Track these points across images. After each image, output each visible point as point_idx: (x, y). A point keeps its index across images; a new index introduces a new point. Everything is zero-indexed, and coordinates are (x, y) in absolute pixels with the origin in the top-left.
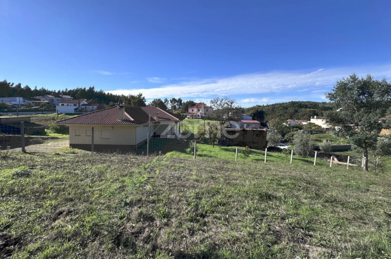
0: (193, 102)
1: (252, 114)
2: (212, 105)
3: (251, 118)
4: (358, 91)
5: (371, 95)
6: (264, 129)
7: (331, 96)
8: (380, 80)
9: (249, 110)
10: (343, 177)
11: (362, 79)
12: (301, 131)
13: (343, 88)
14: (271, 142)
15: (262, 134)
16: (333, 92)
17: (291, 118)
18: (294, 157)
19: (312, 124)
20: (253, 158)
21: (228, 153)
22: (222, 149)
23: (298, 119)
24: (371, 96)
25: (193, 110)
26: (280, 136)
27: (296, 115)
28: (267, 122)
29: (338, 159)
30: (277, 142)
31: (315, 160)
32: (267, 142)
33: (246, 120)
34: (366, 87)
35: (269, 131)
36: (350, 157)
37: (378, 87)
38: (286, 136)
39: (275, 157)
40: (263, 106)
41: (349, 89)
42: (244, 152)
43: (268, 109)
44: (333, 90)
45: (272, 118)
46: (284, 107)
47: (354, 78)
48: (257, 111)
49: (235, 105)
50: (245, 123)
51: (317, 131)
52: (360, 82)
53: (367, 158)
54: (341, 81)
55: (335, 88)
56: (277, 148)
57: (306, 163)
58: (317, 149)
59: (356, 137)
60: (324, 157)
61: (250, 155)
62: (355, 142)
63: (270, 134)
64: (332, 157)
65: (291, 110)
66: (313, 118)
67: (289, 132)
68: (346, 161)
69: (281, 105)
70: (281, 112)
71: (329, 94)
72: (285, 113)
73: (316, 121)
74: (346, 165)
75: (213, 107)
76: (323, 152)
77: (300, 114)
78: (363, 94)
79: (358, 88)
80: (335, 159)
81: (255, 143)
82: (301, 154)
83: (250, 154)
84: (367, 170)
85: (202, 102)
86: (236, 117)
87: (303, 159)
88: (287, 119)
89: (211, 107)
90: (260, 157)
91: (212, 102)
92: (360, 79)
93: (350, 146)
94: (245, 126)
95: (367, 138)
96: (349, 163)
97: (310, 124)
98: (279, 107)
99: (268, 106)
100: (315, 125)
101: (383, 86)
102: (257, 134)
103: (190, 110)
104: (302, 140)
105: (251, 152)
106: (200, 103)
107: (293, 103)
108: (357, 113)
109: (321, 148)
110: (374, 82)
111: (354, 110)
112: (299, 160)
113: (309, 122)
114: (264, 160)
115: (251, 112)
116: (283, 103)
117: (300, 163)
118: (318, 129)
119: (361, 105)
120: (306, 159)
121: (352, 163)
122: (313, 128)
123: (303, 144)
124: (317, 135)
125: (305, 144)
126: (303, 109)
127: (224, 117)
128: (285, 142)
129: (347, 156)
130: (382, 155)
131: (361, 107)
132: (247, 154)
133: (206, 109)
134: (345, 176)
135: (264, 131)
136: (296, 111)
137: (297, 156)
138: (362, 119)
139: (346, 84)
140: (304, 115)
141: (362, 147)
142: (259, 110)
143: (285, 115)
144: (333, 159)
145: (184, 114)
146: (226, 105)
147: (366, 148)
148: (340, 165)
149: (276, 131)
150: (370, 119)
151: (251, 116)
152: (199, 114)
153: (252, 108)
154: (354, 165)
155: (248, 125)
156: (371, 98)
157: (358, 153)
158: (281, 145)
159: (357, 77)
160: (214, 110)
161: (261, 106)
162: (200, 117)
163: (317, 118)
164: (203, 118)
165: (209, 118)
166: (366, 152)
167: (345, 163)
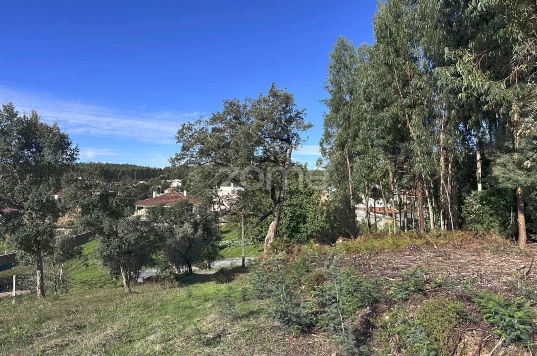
4: (19, 139)
5: (40, 149)
8: (51, 125)
11: (25, 117)
24: (40, 151)
34: (31, 133)
36: (16, 278)
37: (49, 136)
52: (21, 121)
53: (42, 273)
59: (20, 233)
62: (20, 243)
68: (11, 289)
78: (28, 146)
79: (20, 133)
84: (44, 295)
92: (21, 115)
93: (15, 255)
95: (38, 234)
96: (16, 289)
101: (54, 135)
108: (20, 185)
110: (42, 125)
111: (14, 177)
119: (26, 168)
121: (21, 289)
129: (12, 277)
130: (64, 261)
131: (28, 172)
138: (30, 197)
141: (33, 252)
147: (38, 253)
150: (41, 195)
154: (23, 292)
156: (40, 155)
157: (27, 265)
159: (15, 110)
166: (40, 261)
167: (7, 294)
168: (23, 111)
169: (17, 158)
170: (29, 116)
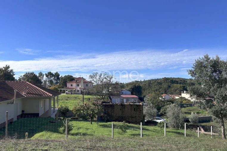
0: (71, 76)
1: (130, 88)
2: (91, 79)
3: (130, 93)
4: (211, 69)
5: (220, 72)
6: (141, 104)
7: (192, 73)
8: (225, 61)
9: (128, 85)
10: (206, 146)
11: (213, 59)
12: (172, 105)
13: (200, 66)
14: (148, 116)
15: (139, 108)
16: (193, 69)
17: (166, 93)
18: (168, 130)
19: (184, 98)
20: (131, 133)
21: (106, 129)
22: (101, 125)
23: (172, 94)
24: (221, 73)
25: (72, 85)
26: (155, 110)
27: (169, 90)
28: (144, 96)
29: (204, 129)
30: (153, 116)
31: (185, 131)
32: (144, 116)
33: (126, 94)
34: (216, 65)
35: (145, 105)
36: (212, 127)
37: (224, 66)
38: (162, 110)
39: (151, 131)
40: (141, 82)
41: (205, 67)
42: (121, 127)
43: (145, 85)
44: (193, 68)
45: (149, 93)
46: (158, 83)
47: (207, 58)
48: (135, 86)
49: (114, 81)
50: (124, 98)
51: (188, 105)
52: (211, 61)
53: (224, 127)
54: (198, 60)
55: (194, 66)
56: (154, 121)
57: (178, 135)
58: (187, 121)
59: (213, 109)
60: (193, 129)
61: (128, 131)
62: (214, 113)
63: (146, 108)
64: (198, 128)
65: (165, 86)
66: (183, 93)
67: (164, 106)
68: (210, 131)
69: (156, 81)
70: (157, 87)
71: (191, 71)
72: (160, 88)
73: (186, 95)
74: (210, 135)
75: (93, 82)
76: (191, 123)
77: (172, 89)
78: (215, 71)
79: (211, 66)
80: (202, 129)
81: (133, 117)
82: (174, 127)
83: (127, 129)
84: (225, 138)
85: (81, 77)
86: (116, 92)
87: (176, 131)
88: (162, 94)
89: (90, 82)
90: (137, 132)
91: (91, 77)
92: (211, 59)
93: (211, 117)
94: (125, 100)
95: (222, 110)
96: (212, 132)
97: (182, 98)
98: (154, 83)
99: (145, 81)
100: (186, 99)
102: (135, 108)
103: (69, 85)
104: (174, 114)
105: (128, 128)
106: (80, 78)
107: (166, 79)
108: (212, 88)
109: (190, 120)
110: (221, 61)
111: (210, 85)
112: (173, 132)
113: (180, 96)
114: (140, 135)
115: (130, 87)
116: (158, 79)
117: (173, 136)
118: (188, 102)
119: (215, 81)
120: (178, 131)
121: (214, 132)
122: (184, 102)
123: (176, 117)
124: (187, 108)
125: (177, 117)
126: (175, 85)
127: (104, 92)
128: (161, 116)
129: (210, 126)
131: (215, 83)
132: (124, 129)
133: (85, 84)
134: (208, 145)
135: (140, 105)
136: (169, 87)
137: (171, 129)
138: (217, 93)
139: (201, 63)
140: (176, 90)
141: (220, 118)
142: (137, 85)
143: (161, 90)
144: (200, 129)
145: (62, 89)
146: (105, 80)
147: (222, 118)
148: (206, 135)
149: (151, 105)
150: (222, 93)
151: (129, 91)
152: (79, 89)
153: (131, 83)
154: (216, 134)
155: (128, 99)
156: (221, 75)
157: (217, 123)
158: (157, 119)
159: (209, 57)
160: (94, 84)
161: (138, 81)
162: (80, 92)
163: (186, 93)
164: (82, 93)
165: (89, 94)
166: (223, 122)
167: (209, 133)
168: (213, 57)
169: (210, 77)
170: (215, 59)
